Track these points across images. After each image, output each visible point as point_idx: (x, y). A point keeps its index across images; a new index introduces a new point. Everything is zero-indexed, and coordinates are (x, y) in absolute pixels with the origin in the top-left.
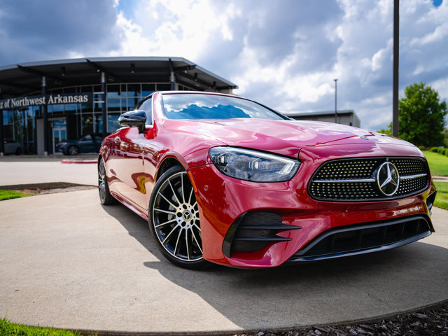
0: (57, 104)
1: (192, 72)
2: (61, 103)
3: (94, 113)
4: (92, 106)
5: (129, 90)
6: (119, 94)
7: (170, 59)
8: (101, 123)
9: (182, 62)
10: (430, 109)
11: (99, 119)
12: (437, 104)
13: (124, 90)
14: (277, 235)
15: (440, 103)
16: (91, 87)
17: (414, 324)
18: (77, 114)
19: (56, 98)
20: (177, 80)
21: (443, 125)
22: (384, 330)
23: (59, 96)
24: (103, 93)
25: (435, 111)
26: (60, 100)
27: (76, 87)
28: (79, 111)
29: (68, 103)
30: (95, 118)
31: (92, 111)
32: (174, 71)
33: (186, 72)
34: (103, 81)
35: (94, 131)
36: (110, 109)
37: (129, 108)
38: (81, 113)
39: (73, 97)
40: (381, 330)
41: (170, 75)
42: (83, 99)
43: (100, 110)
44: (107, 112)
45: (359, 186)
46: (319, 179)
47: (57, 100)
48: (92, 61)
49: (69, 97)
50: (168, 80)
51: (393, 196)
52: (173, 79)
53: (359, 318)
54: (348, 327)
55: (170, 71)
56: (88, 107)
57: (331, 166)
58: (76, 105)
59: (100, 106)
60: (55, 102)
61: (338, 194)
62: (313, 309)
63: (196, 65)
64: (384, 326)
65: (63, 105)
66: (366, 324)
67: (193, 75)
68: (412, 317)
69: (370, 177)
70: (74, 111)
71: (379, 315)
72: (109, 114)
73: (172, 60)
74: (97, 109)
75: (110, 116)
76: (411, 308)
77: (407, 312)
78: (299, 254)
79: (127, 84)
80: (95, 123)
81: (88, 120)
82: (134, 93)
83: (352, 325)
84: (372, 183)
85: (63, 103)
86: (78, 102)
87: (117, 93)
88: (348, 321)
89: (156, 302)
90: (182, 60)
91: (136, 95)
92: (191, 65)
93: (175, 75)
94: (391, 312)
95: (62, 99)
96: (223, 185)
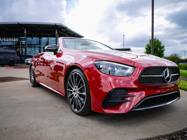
0: (4, 42)
1: (65, 30)
2: (5, 42)
3: (21, 46)
4: (20, 43)
5: (37, 37)
6: (32, 38)
7: (56, 24)
8: (24, 51)
9: (61, 26)
10: (158, 48)
11: (23, 49)
12: (161, 46)
13: (35, 37)
14: (125, 99)
15: (162, 46)
16: (20, 35)
17: (185, 135)
18: (13, 46)
19: (3, 39)
20: (58, 33)
21: (163, 55)
22: (175, 139)
23: (4, 38)
24: (25, 37)
25: (160, 49)
26: (5, 40)
27: (12, 34)
28: (14, 45)
29: (9, 42)
30: (21, 49)
31: (20, 45)
32: (57, 29)
33: (62, 30)
34: (25, 32)
35: (21, 54)
36: (28, 45)
37: (37, 44)
38: (15, 46)
39: (11, 39)
40: (174, 139)
41: (55, 31)
42: (16, 40)
43: (24, 45)
44: (27, 46)
45: (159, 78)
46: (143, 75)
47: (4, 40)
48: (20, 23)
49: (9, 39)
50: (55, 33)
51: (170, 82)
52: (56, 33)
53: (164, 134)
54: (161, 138)
55: (56, 29)
56: (18, 44)
57: (147, 70)
58: (12, 42)
59: (24, 43)
60: (3, 41)
61: (148, 82)
62: (144, 131)
63: (67, 27)
64: (174, 137)
65: (6, 42)
66: (167, 136)
67: (65, 31)
68: (183, 132)
69: (161, 75)
70: (12, 45)
71: (171, 132)
72: (28, 47)
73: (57, 24)
74: (22, 45)
75: (28, 48)
76: (182, 129)
77: (181, 130)
78: (135, 107)
79: (36, 34)
80: (21, 51)
81: (18, 49)
82: (39, 38)
83: (162, 137)
84: (161, 77)
85: (7, 42)
86: (13, 41)
87: (31, 38)
88: (160, 136)
89: (75, 131)
90: (60, 25)
91: (40, 39)
92: (65, 27)
93: (57, 31)
94: (175, 131)
95: (6, 40)
96: (100, 77)
